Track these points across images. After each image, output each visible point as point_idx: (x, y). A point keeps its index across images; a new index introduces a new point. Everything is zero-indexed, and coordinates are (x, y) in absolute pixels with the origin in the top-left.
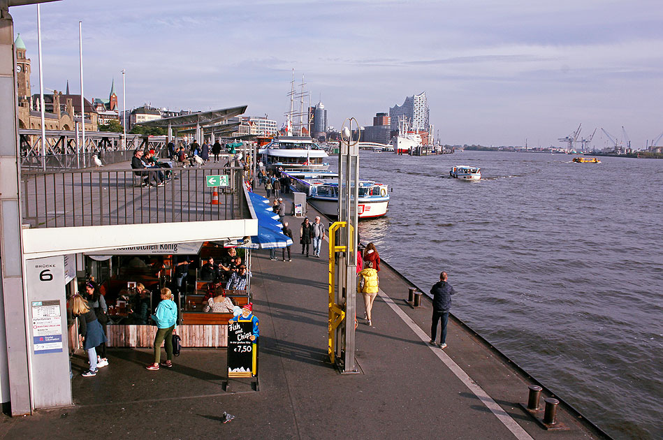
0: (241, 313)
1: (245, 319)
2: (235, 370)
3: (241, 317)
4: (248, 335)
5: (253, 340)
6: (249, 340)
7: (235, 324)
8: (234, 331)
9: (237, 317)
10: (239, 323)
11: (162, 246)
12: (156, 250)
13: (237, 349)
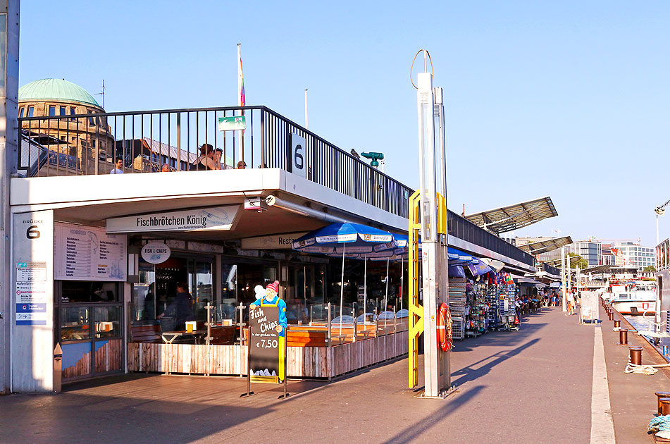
0: (265, 294)
1: (269, 302)
2: (258, 373)
3: (264, 300)
5: (279, 331)
6: (275, 332)
7: (257, 309)
8: (256, 320)
9: (259, 300)
10: (262, 309)
11: (189, 220)
12: (182, 226)
13: (260, 345)
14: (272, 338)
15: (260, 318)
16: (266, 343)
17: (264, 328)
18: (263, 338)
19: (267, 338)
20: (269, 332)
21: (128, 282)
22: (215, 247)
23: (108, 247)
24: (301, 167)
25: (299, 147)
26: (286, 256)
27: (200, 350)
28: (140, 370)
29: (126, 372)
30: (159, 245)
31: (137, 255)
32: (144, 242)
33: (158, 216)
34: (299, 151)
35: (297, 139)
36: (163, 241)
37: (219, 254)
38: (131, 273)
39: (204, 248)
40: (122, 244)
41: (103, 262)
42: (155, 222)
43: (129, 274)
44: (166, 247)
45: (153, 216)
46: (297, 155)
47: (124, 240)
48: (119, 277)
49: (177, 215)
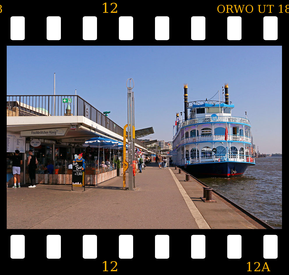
0: (78, 157)
1: (79, 160)
2: (75, 183)
3: (78, 159)
4: (80, 168)
5: (83, 170)
6: (81, 170)
7: (75, 162)
8: (75, 166)
9: (76, 159)
10: (77, 162)
11: (50, 132)
12: (48, 134)
13: (76, 174)
14: (80, 172)
15: (76, 165)
16: (78, 174)
17: (77, 169)
18: (77, 172)
19: (78, 172)
20: (79, 170)
21: (25, 153)
22: (53, 141)
23: (20, 141)
24: (87, 116)
25: (87, 109)
26: (75, 145)
27: (51, 176)
28: (30, 183)
29: (25, 183)
30: (37, 140)
31: (29, 144)
32: (31, 139)
33: (39, 131)
34: (87, 111)
35: (87, 107)
36: (38, 139)
37: (54, 144)
38: (27, 150)
39: (50, 142)
40: (24, 140)
41: (18, 146)
42: (38, 133)
43: (26, 150)
44: (39, 141)
45: (37, 131)
46: (87, 112)
47: (24, 139)
48: (23, 151)
49: (46, 131)
